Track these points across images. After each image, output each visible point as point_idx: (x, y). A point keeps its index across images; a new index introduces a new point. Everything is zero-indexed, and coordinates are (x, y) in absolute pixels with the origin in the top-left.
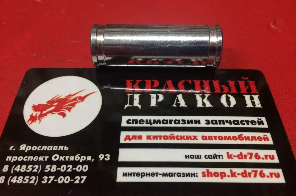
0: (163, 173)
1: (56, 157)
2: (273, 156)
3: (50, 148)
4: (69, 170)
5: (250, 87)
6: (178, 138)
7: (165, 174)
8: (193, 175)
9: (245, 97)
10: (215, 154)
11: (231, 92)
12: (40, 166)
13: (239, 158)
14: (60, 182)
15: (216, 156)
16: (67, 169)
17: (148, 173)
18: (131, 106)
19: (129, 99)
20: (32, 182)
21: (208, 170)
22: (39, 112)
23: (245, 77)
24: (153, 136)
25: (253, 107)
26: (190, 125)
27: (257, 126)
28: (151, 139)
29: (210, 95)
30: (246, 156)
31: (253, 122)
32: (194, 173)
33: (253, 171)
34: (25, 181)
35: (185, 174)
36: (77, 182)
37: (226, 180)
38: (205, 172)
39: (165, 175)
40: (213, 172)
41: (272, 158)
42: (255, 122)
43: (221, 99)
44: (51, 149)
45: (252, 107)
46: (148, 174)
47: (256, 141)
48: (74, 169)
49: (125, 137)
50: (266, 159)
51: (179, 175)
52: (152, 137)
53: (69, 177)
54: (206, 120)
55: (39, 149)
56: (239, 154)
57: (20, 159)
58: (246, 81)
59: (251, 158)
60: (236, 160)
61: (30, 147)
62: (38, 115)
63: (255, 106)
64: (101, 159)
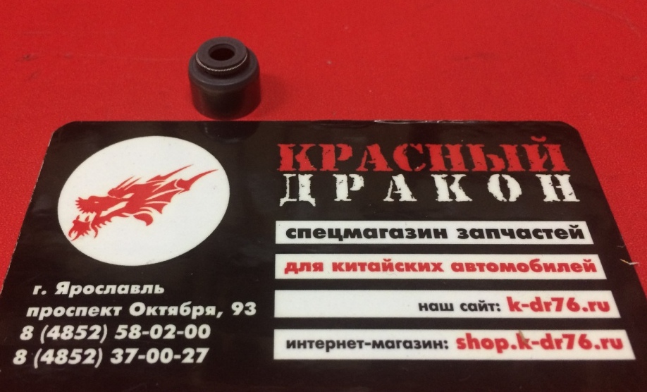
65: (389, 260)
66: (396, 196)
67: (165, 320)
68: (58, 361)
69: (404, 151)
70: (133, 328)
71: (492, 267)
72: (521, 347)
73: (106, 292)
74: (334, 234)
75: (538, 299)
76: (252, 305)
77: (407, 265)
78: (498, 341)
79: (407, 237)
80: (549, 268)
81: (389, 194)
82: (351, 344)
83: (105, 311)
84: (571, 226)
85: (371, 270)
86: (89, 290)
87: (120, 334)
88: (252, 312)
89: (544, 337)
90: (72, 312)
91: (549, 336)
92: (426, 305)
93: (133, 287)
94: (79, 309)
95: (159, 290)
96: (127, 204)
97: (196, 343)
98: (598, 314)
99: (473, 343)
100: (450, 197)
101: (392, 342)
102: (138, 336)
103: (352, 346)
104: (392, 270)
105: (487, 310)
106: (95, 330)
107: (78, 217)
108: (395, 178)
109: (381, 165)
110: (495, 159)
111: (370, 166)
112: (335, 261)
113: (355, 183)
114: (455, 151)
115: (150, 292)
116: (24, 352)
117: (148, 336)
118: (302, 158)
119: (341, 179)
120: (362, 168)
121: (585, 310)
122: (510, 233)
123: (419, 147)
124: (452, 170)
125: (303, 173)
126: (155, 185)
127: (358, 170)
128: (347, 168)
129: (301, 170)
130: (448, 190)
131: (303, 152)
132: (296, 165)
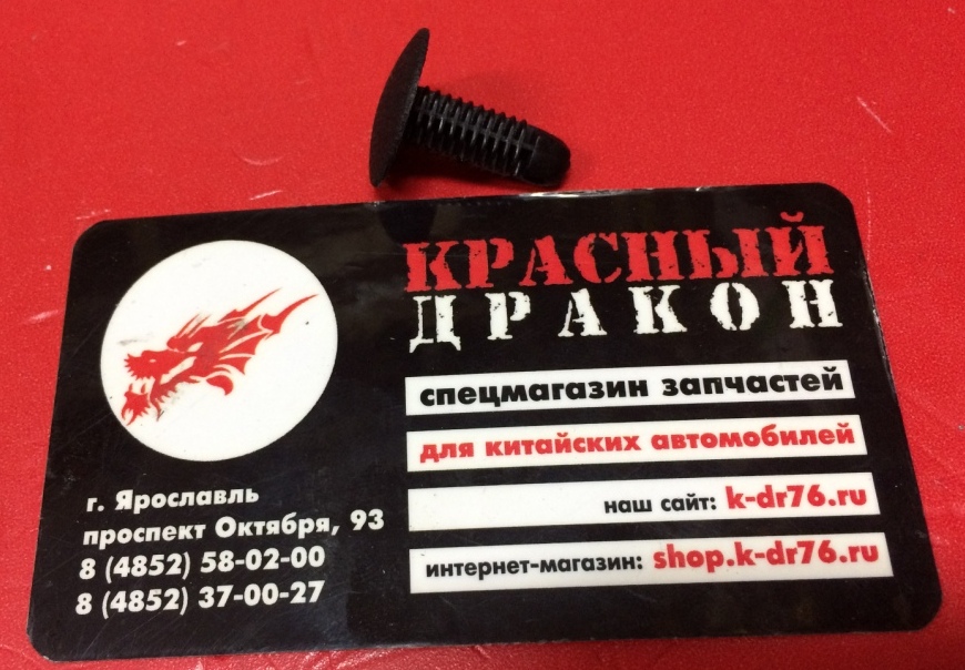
0: (543, 563)
1: (226, 527)
2: (862, 493)
3: (204, 498)
4: (272, 565)
5: (805, 250)
6: (582, 445)
7: (548, 562)
8: (629, 563)
9: (790, 291)
10: (694, 495)
11: (745, 274)
12: (186, 555)
13: (763, 505)
14: (251, 602)
15: (695, 501)
16: (265, 560)
17: (499, 564)
18: (431, 341)
19: (420, 317)
20: (172, 606)
21: (670, 547)
22: (148, 377)
23: (793, 214)
24: (507, 444)
25: (812, 325)
26: (617, 401)
27: (822, 394)
28: (499, 453)
29: (676, 287)
30: (781, 497)
31: (810, 380)
32: (632, 559)
33: (800, 544)
34: (152, 603)
35: (607, 563)
36: (299, 599)
37: (724, 574)
38: (663, 554)
39: (547, 566)
40: (685, 553)
41: (859, 498)
42: (815, 380)
43: (712, 301)
44: (208, 502)
45: (809, 328)
46: (500, 568)
47: (814, 446)
48: (284, 560)
49: (421, 451)
50: (842, 502)
51: (588, 564)
52: (502, 448)
53: (272, 586)
54: (665, 381)
55: (173, 504)
56: (764, 491)
57: (125, 536)
58: (794, 225)
59: (796, 503)
60: (753, 511)
61: (146, 497)
62: (149, 389)
63: (820, 320)
64: (358, 527)
65: (566, 434)
66: (577, 328)
67: (263, 542)
68: (132, 608)
69: (590, 246)
70: (222, 555)
71: (709, 440)
72: (741, 563)
73: (182, 503)
74: (488, 395)
75: (769, 488)
76: (378, 513)
77: (590, 440)
78: (709, 554)
79: (592, 396)
80: (789, 438)
81: (567, 324)
82: (512, 567)
83: (184, 532)
84: (826, 369)
85: (540, 451)
86: (159, 501)
87: (207, 565)
88: (378, 525)
89: (773, 546)
90: (141, 535)
91: (778, 544)
92: (614, 503)
93: (217, 493)
94: (150, 531)
95: (252, 497)
96: (196, 361)
97: (307, 574)
98: (850, 509)
99: (675, 559)
100: (655, 326)
101: (568, 562)
102: (230, 567)
103: (513, 570)
104: (569, 451)
105: (697, 508)
106: (174, 561)
107: (131, 387)
108: (575, 295)
109: (556, 275)
110: (720, 252)
111: (540, 277)
112: (489, 440)
113: (517, 308)
114: (665, 240)
115: (240, 500)
116: (88, 597)
117: (244, 565)
118: (439, 267)
119: (497, 300)
120: (528, 281)
121: (832, 503)
123: (613, 239)
124: (660, 278)
125: (442, 294)
126: (232, 326)
127: (521, 284)
128: (505, 281)
129: (437, 288)
130: (652, 313)
131: (441, 257)
132: (431, 279)
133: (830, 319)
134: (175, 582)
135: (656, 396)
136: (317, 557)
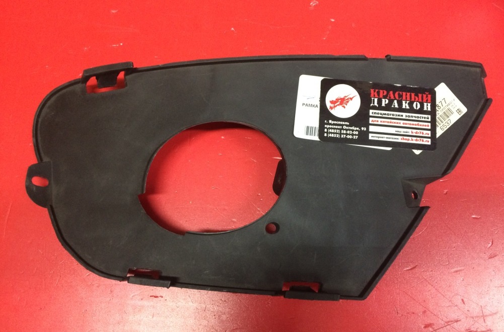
65: (391, 121)
66: (394, 106)
67: (350, 130)
68: (332, 136)
69: (398, 94)
70: (344, 131)
71: (410, 124)
72: (412, 140)
73: (339, 123)
74: (381, 114)
75: (417, 131)
76: (365, 128)
77: (394, 122)
79: (395, 116)
80: (421, 125)
82: (383, 137)
83: (339, 127)
84: (427, 116)
85: (387, 123)
86: (335, 122)
87: (342, 132)
88: (365, 130)
89: (416, 139)
92: (397, 131)
93: (344, 122)
94: (334, 126)
95: (348, 124)
96: (340, 103)
97: (356, 135)
98: (427, 136)
99: (403, 139)
100: (405, 107)
102: (345, 133)
104: (391, 123)
105: (407, 133)
106: (338, 131)
108: (395, 101)
109: (392, 97)
110: (416, 97)
111: (390, 97)
112: (381, 120)
113: (386, 102)
114: (408, 94)
116: (326, 134)
117: (347, 133)
118: (376, 93)
119: (383, 100)
120: (388, 98)
121: (425, 134)
122: (415, 117)
123: (401, 93)
124: (407, 100)
125: (376, 98)
126: (345, 98)
128: (385, 97)
130: (405, 105)
131: (376, 92)
132: (374, 95)
133: (429, 109)
134: (338, 133)
135: (404, 117)
136: (357, 133)
